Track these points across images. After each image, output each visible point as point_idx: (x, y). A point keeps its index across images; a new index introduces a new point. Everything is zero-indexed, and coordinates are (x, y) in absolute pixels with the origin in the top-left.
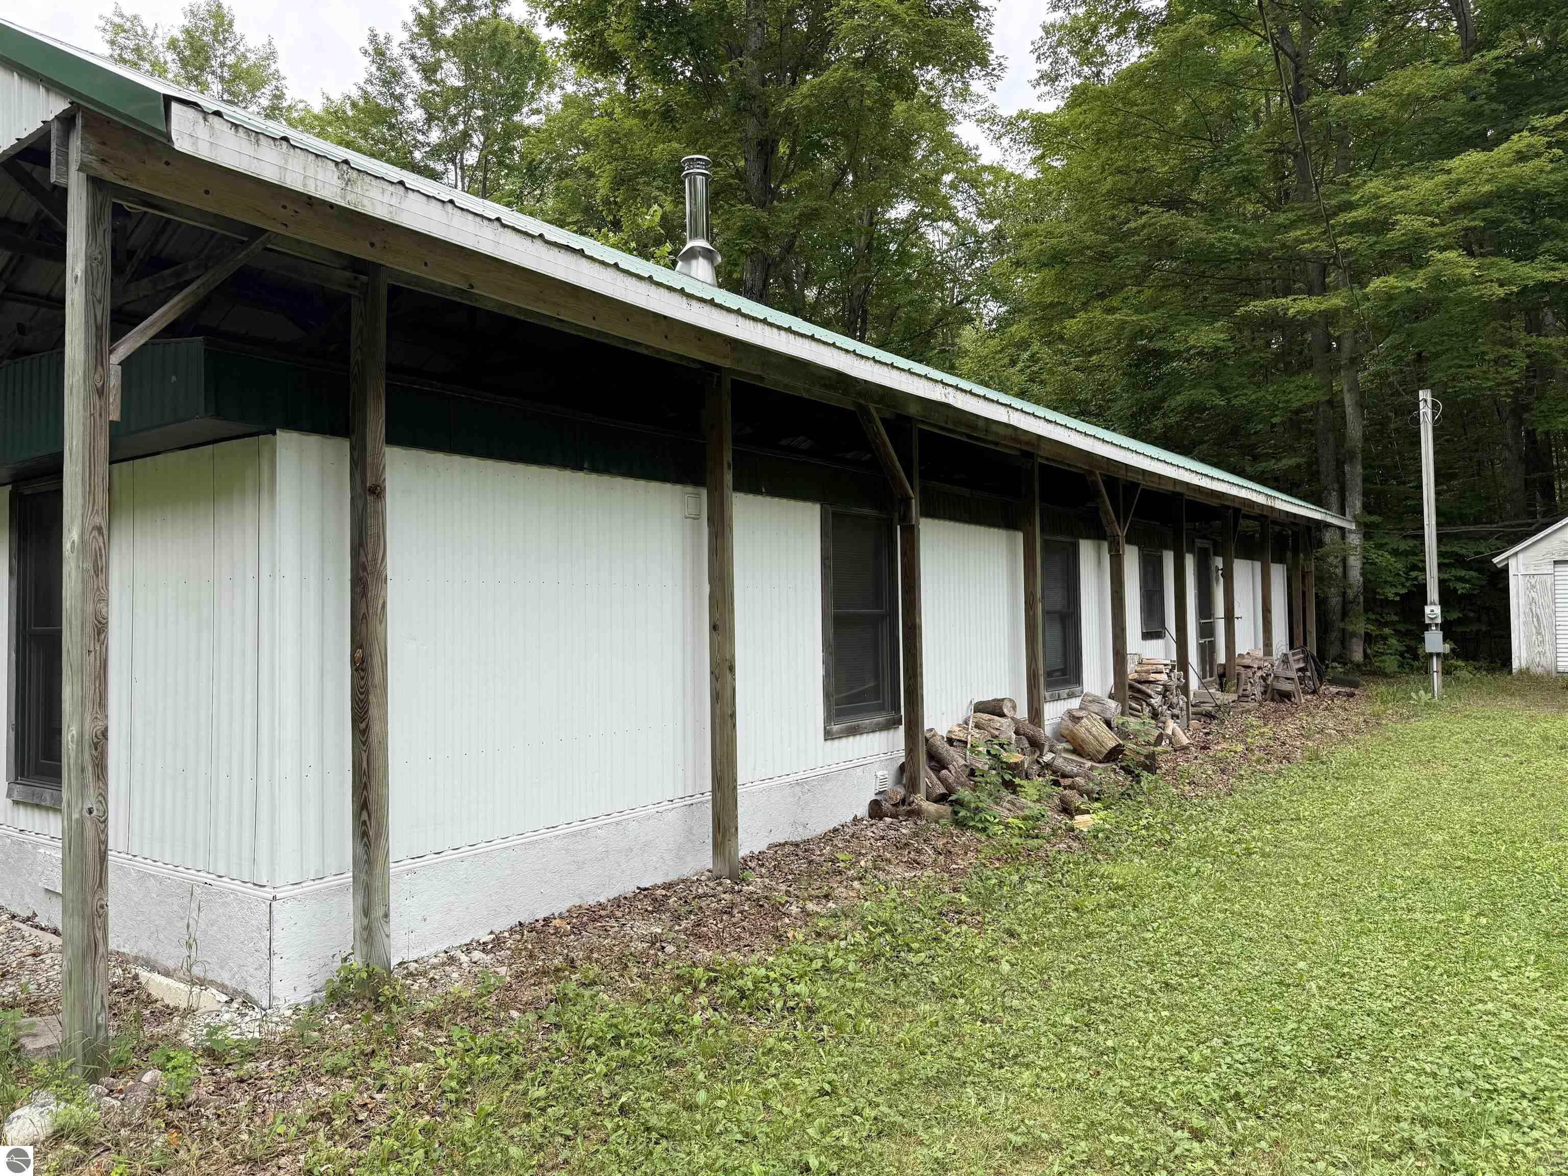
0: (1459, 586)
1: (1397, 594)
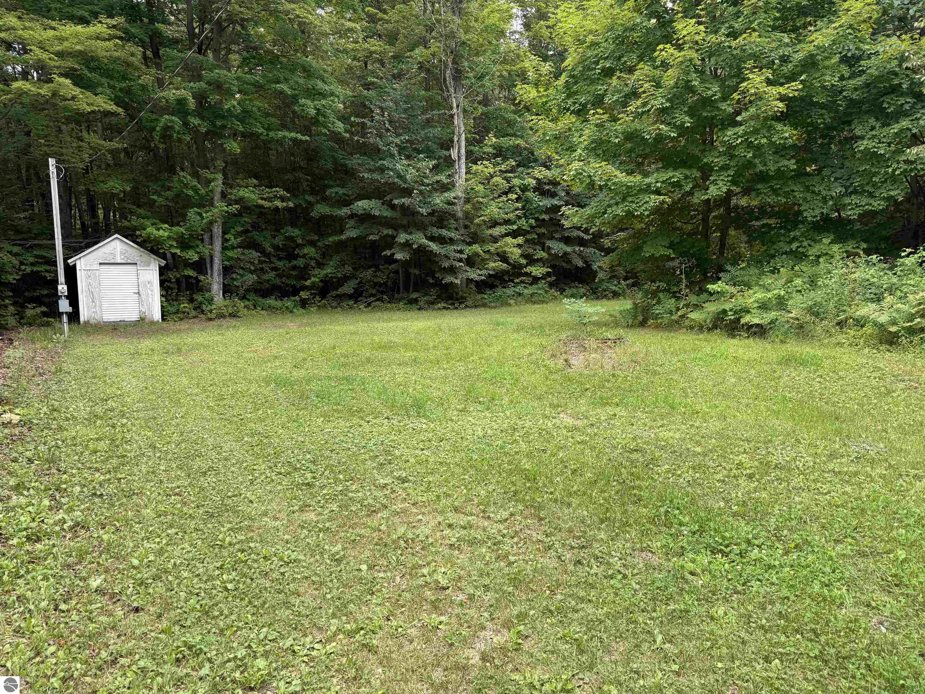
0: (47, 275)
1: (14, 279)
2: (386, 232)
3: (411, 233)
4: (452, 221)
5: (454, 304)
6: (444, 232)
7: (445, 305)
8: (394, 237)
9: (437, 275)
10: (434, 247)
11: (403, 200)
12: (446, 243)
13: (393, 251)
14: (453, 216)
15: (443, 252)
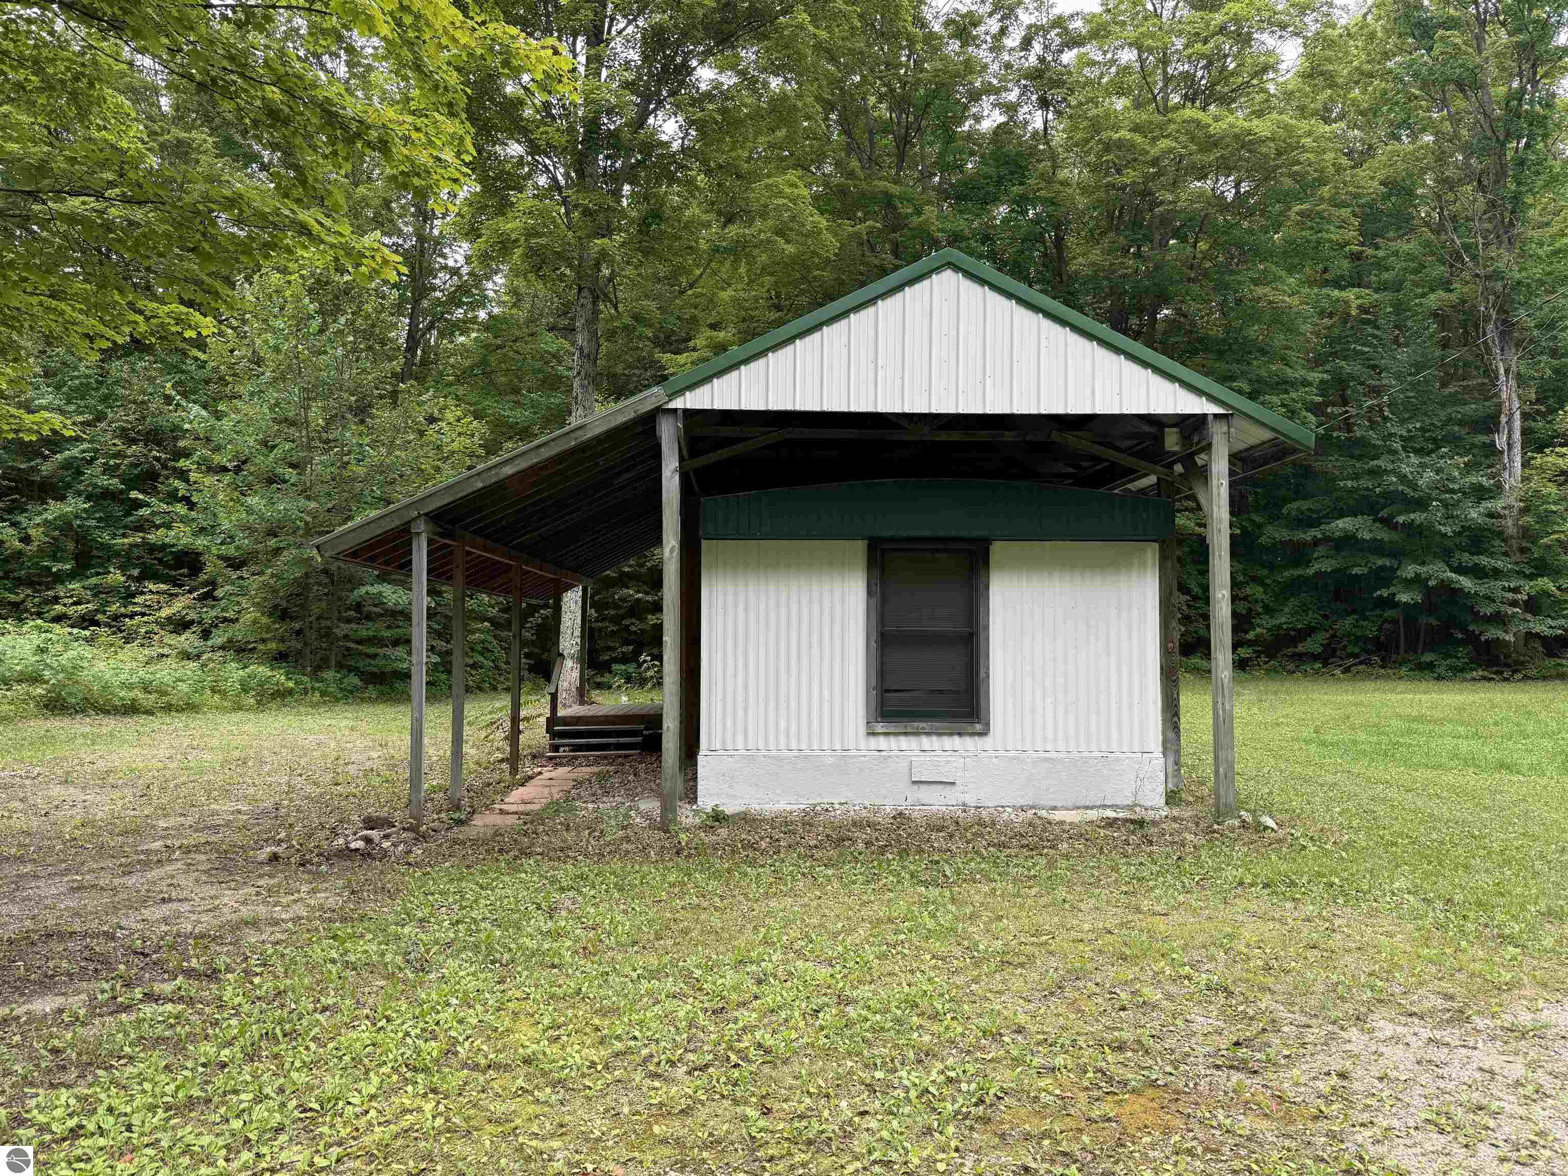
2: (1380, 563)
3: (1423, 563)
4: (1497, 543)
5: (1501, 673)
6: (1484, 560)
7: (1486, 674)
8: (1393, 570)
9: (1471, 628)
10: (1466, 583)
11: (1412, 516)
12: (1486, 576)
13: (1393, 589)
14: (1500, 534)
15: (1483, 590)
